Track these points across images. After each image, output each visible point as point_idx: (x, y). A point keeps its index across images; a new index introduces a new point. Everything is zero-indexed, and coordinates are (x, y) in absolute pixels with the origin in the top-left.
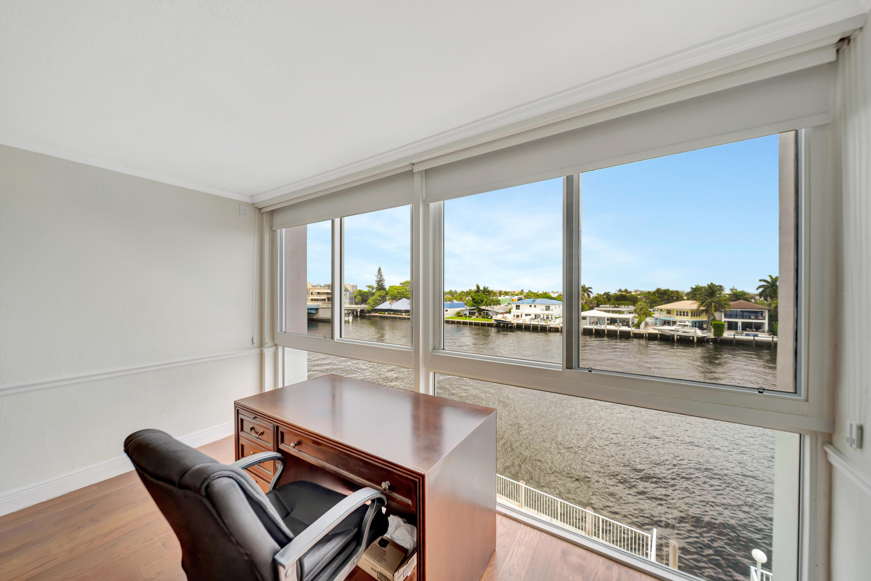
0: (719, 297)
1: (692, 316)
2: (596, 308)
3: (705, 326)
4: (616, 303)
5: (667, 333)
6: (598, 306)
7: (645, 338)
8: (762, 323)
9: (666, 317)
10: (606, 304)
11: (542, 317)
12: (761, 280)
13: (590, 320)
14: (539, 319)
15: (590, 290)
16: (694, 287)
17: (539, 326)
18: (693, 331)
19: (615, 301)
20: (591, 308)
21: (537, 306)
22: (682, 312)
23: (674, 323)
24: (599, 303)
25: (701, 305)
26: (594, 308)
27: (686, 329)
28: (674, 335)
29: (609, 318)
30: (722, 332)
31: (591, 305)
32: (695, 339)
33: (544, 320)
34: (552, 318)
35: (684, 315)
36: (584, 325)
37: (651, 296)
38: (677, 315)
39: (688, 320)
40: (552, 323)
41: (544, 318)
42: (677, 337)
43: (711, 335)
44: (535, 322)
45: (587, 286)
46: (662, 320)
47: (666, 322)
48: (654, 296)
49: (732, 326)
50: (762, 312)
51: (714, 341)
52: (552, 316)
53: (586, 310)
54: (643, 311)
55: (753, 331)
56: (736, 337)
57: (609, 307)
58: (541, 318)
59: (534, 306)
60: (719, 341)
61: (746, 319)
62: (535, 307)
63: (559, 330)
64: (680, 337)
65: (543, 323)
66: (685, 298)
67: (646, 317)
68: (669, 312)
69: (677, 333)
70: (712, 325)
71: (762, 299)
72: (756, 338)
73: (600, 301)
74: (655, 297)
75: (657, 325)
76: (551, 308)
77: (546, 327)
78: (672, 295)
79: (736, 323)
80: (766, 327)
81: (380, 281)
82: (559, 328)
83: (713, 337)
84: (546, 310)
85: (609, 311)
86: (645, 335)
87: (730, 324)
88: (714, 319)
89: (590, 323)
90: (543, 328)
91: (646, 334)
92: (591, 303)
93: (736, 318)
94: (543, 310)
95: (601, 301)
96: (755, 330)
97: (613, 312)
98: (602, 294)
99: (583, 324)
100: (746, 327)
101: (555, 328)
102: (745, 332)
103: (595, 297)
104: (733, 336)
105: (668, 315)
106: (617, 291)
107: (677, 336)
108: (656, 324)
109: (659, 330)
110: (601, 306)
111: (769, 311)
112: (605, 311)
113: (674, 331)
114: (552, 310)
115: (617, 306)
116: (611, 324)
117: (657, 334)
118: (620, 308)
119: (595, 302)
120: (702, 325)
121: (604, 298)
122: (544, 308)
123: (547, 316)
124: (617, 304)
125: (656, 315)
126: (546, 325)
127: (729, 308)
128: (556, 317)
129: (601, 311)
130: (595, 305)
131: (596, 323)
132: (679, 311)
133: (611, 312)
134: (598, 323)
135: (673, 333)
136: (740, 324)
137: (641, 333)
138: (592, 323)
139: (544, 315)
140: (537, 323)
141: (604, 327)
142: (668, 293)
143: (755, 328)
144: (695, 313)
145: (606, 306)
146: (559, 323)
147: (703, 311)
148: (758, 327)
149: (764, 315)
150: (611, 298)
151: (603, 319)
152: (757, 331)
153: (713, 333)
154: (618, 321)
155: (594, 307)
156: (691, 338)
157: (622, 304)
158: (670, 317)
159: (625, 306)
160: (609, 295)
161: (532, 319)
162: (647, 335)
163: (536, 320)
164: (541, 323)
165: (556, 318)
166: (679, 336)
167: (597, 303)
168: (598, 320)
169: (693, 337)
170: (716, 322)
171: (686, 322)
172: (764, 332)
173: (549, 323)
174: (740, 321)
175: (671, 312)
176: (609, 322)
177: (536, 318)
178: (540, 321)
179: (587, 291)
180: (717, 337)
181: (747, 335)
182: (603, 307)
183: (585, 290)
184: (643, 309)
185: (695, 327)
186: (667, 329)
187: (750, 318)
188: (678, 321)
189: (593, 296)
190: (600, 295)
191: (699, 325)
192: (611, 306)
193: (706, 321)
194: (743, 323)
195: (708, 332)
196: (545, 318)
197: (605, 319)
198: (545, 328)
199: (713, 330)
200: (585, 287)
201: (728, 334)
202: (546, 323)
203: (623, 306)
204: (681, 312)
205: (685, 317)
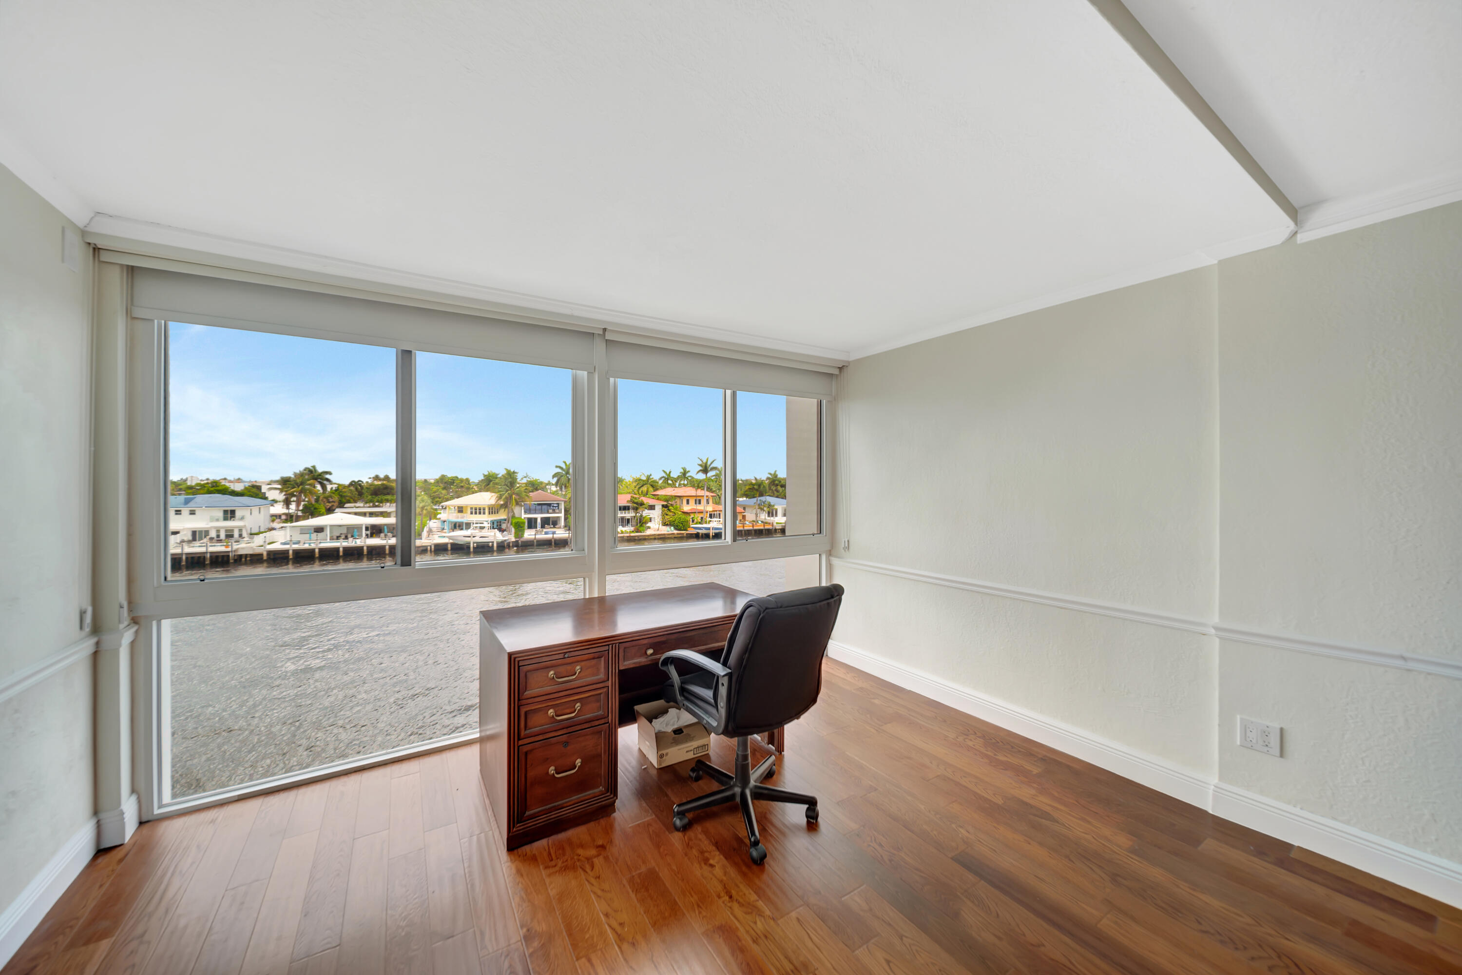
0: (520, 486)
1: (489, 514)
2: (337, 510)
3: (504, 526)
4: (375, 500)
5: (461, 541)
6: (341, 505)
7: (429, 552)
8: (559, 517)
9: (458, 518)
10: (355, 502)
11: (213, 534)
12: (557, 467)
13: (331, 532)
14: (205, 540)
15: (328, 476)
16: (486, 473)
17: (208, 555)
18: (492, 534)
19: (374, 496)
20: (330, 511)
21: (197, 512)
22: (478, 509)
23: (468, 525)
24: (344, 500)
25: (500, 498)
26: (334, 510)
27: (485, 533)
28: (470, 543)
29: (369, 526)
30: (523, 531)
31: (328, 504)
32: (495, 545)
33: (220, 541)
34: (240, 536)
35: (480, 513)
36: (320, 543)
37: (433, 487)
38: (472, 513)
39: (486, 519)
40: (243, 545)
41: (218, 536)
42: (473, 545)
43: (511, 537)
44: (197, 548)
45: (320, 469)
46: (452, 522)
47: (457, 525)
48: (437, 486)
49: (532, 524)
50: (558, 504)
51: (516, 544)
52: (240, 530)
53: (322, 515)
54: (426, 509)
55: (551, 528)
56: (537, 536)
57: (364, 507)
58: (211, 539)
59: (188, 512)
60: (520, 543)
61: (544, 513)
62: (192, 513)
63: (262, 558)
64: (477, 545)
65: (219, 548)
66: (476, 488)
67: (430, 519)
68: (461, 510)
69: (474, 538)
70: (513, 524)
71: (558, 488)
72: (555, 536)
73: (345, 497)
74: (438, 488)
75: (444, 531)
76: (238, 514)
77: (229, 556)
78: (462, 485)
79: (536, 519)
80: (562, 523)
82: (262, 555)
83: (513, 539)
84: (225, 519)
85: (364, 514)
86: (429, 548)
87: (530, 520)
88: (513, 517)
89: (332, 539)
90: (220, 560)
91: (431, 546)
92: (328, 500)
93: (535, 513)
94: (217, 520)
95: (347, 496)
96: (552, 526)
97: (372, 514)
98: (347, 483)
99: (319, 541)
100: (546, 522)
101: (251, 555)
102: (545, 530)
103: (336, 490)
104: (534, 536)
105: (460, 514)
106: (370, 478)
107: (474, 543)
108: (443, 529)
109: (450, 538)
110: (347, 505)
111: (565, 502)
112: (356, 514)
113: (470, 537)
114: (242, 518)
115: (377, 504)
116: (372, 535)
117: (446, 544)
118: (382, 507)
119: (336, 498)
120: (500, 525)
121: (351, 490)
122: (221, 514)
123: (226, 531)
124: (378, 501)
125: (443, 516)
126: (229, 552)
127: (530, 501)
128: (253, 532)
129: (349, 513)
130: (336, 504)
131: (343, 537)
132: (474, 507)
133: (368, 515)
134: (349, 536)
135: (468, 539)
136: (539, 521)
137: (423, 545)
138: (335, 537)
139: (218, 531)
140: (203, 550)
141: (361, 542)
142: (457, 482)
143: (552, 525)
144: (493, 510)
145: (358, 505)
146: (261, 543)
147: (502, 506)
148: (555, 523)
149: (560, 508)
150: (363, 491)
151: (358, 527)
152: (554, 527)
153: (513, 535)
154: (386, 530)
155: (334, 508)
156: (491, 544)
157: (387, 501)
158: (463, 518)
159: (391, 503)
160: (360, 485)
161: (183, 541)
162: (433, 547)
163: (197, 543)
164: (211, 549)
165: (251, 534)
166: (476, 543)
167: (340, 500)
168: (351, 531)
169: (493, 542)
170: (516, 520)
171: (484, 522)
172: (560, 528)
173: (235, 546)
174: (539, 516)
175: (464, 510)
176: (369, 532)
177: (194, 539)
178: (209, 544)
179: (321, 479)
180: (517, 539)
181: (546, 533)
182: (352, 507)
183: (316, 477)
184: (426, 508)
185: (493, 528)
186: (460, 535)
187: (548, 513)
188: (475, 522)
189: (332, 488)
190: (344, 487)
191: (497, 526)
192: (368, 505)
193: (505, 520)
194: (542, 519)
195: (508, 534)
196: (223, 536)
197: (361, 528)
198: (225, 559)
199: (513, 530)
200: (316, 470)
201: (529, 534)
202: (227, 546)
203: (388, 504)
204: (476, 509)
205: (482, 515)
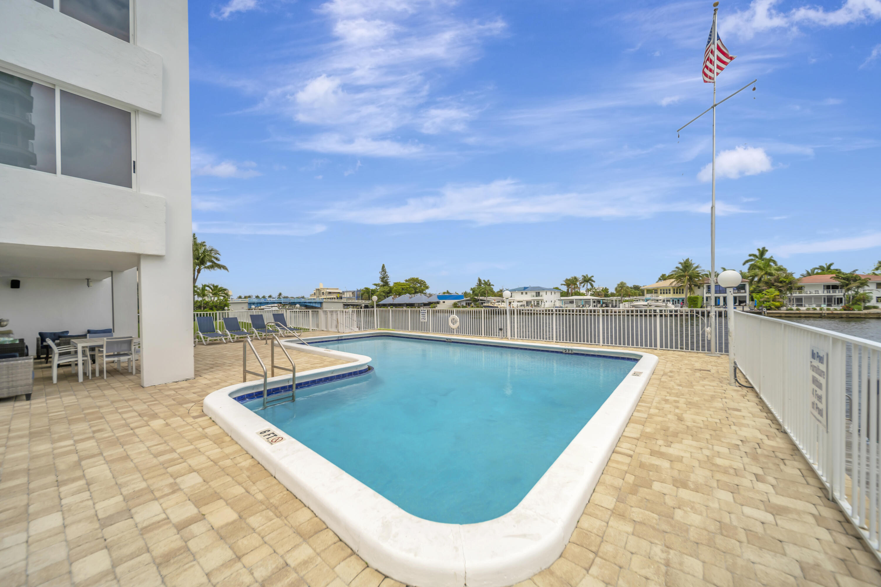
1: (674, 293)
9: (652, 296)
21: (528, 293)
38: (661, 293)
58: (532, 305)
59: (525, 293)
81: (384, 278)
94: (534, 296)
105: (654, 294)
113: (647, 306)
120: (678, 300)
123: (537, 302)
139: (534, 302)
144: (676, 290)
149: (745, 288)
154: (602, 303)
174: (721, 296)
177: (527, 305)
204: (664, 290)
205: (668, 294)
